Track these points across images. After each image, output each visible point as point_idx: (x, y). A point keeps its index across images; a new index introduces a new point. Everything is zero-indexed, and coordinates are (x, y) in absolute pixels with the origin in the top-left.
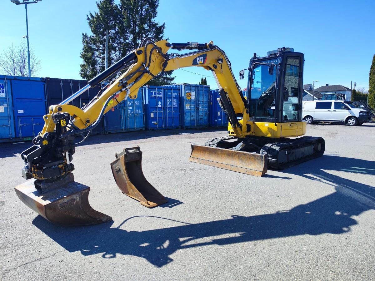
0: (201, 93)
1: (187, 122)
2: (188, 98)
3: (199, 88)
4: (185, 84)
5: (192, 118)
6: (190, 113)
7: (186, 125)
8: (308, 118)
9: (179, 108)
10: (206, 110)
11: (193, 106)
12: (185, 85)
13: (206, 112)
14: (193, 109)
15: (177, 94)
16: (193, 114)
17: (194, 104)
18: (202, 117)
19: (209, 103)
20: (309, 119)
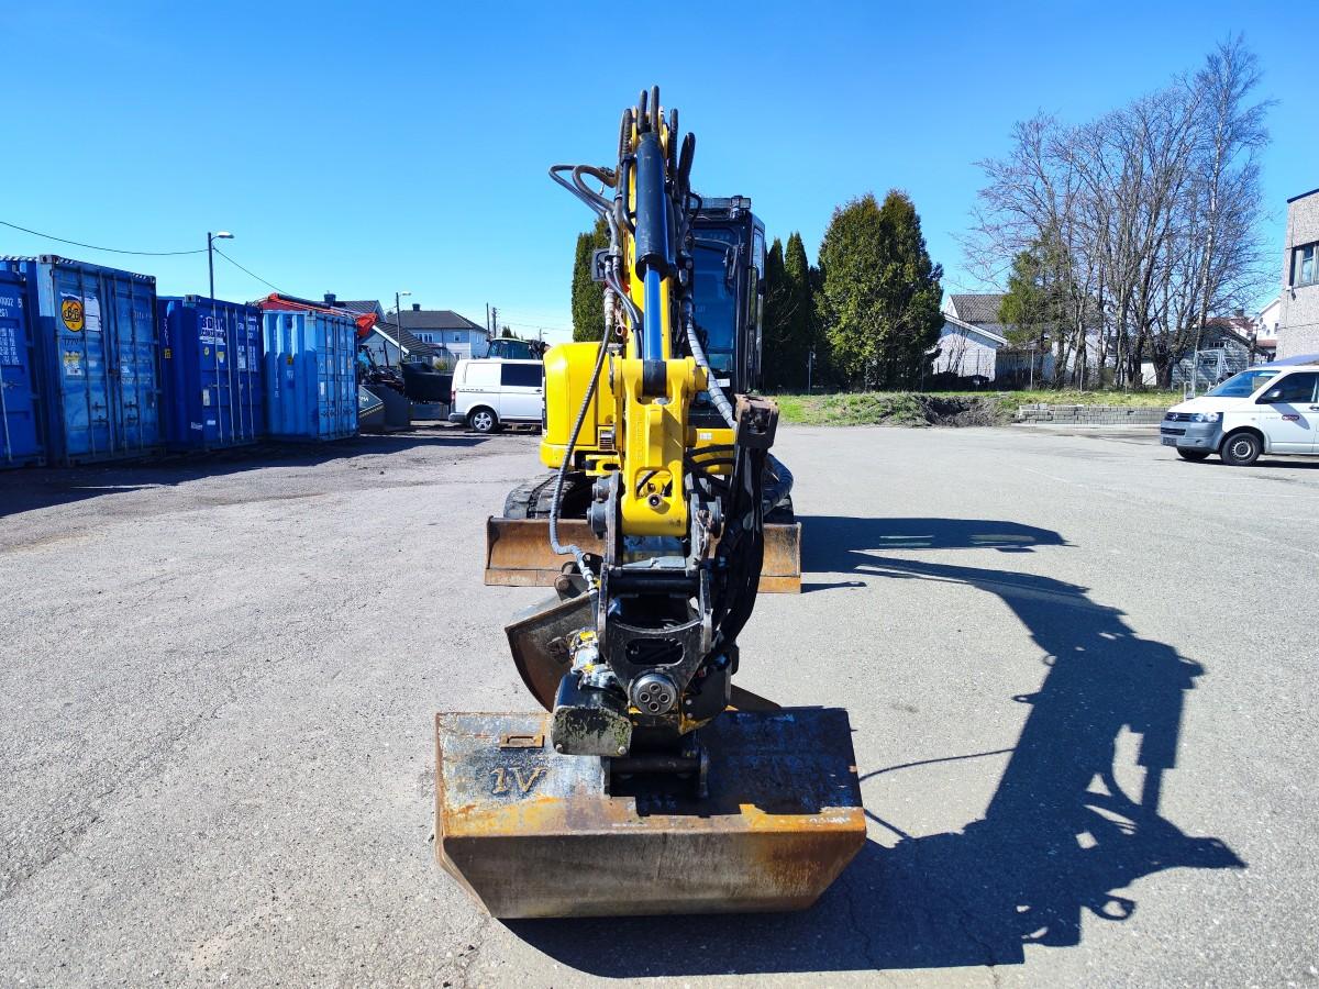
0: (123, 303)
1: (73, 433)
2: (69, 324)
3: (116, 282)
4: (55, 258)
5: (95, 416)
6: (82, 395)
7: (74, 447)
8: (482, 414)
9: (27, 369)
10: (146, 382)
11: (93, 364)
12: (56, 267)
13: (145, 388)
14: (96, 376)
15: (15, 303)
16: (98, 397)
17: (99, 355)
18: (134, 412)
19: (158, 351)
20: (486, 416)
